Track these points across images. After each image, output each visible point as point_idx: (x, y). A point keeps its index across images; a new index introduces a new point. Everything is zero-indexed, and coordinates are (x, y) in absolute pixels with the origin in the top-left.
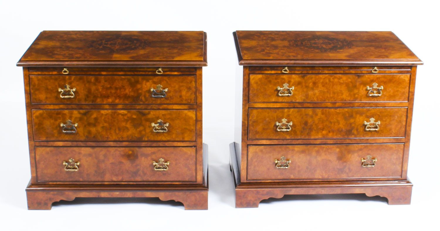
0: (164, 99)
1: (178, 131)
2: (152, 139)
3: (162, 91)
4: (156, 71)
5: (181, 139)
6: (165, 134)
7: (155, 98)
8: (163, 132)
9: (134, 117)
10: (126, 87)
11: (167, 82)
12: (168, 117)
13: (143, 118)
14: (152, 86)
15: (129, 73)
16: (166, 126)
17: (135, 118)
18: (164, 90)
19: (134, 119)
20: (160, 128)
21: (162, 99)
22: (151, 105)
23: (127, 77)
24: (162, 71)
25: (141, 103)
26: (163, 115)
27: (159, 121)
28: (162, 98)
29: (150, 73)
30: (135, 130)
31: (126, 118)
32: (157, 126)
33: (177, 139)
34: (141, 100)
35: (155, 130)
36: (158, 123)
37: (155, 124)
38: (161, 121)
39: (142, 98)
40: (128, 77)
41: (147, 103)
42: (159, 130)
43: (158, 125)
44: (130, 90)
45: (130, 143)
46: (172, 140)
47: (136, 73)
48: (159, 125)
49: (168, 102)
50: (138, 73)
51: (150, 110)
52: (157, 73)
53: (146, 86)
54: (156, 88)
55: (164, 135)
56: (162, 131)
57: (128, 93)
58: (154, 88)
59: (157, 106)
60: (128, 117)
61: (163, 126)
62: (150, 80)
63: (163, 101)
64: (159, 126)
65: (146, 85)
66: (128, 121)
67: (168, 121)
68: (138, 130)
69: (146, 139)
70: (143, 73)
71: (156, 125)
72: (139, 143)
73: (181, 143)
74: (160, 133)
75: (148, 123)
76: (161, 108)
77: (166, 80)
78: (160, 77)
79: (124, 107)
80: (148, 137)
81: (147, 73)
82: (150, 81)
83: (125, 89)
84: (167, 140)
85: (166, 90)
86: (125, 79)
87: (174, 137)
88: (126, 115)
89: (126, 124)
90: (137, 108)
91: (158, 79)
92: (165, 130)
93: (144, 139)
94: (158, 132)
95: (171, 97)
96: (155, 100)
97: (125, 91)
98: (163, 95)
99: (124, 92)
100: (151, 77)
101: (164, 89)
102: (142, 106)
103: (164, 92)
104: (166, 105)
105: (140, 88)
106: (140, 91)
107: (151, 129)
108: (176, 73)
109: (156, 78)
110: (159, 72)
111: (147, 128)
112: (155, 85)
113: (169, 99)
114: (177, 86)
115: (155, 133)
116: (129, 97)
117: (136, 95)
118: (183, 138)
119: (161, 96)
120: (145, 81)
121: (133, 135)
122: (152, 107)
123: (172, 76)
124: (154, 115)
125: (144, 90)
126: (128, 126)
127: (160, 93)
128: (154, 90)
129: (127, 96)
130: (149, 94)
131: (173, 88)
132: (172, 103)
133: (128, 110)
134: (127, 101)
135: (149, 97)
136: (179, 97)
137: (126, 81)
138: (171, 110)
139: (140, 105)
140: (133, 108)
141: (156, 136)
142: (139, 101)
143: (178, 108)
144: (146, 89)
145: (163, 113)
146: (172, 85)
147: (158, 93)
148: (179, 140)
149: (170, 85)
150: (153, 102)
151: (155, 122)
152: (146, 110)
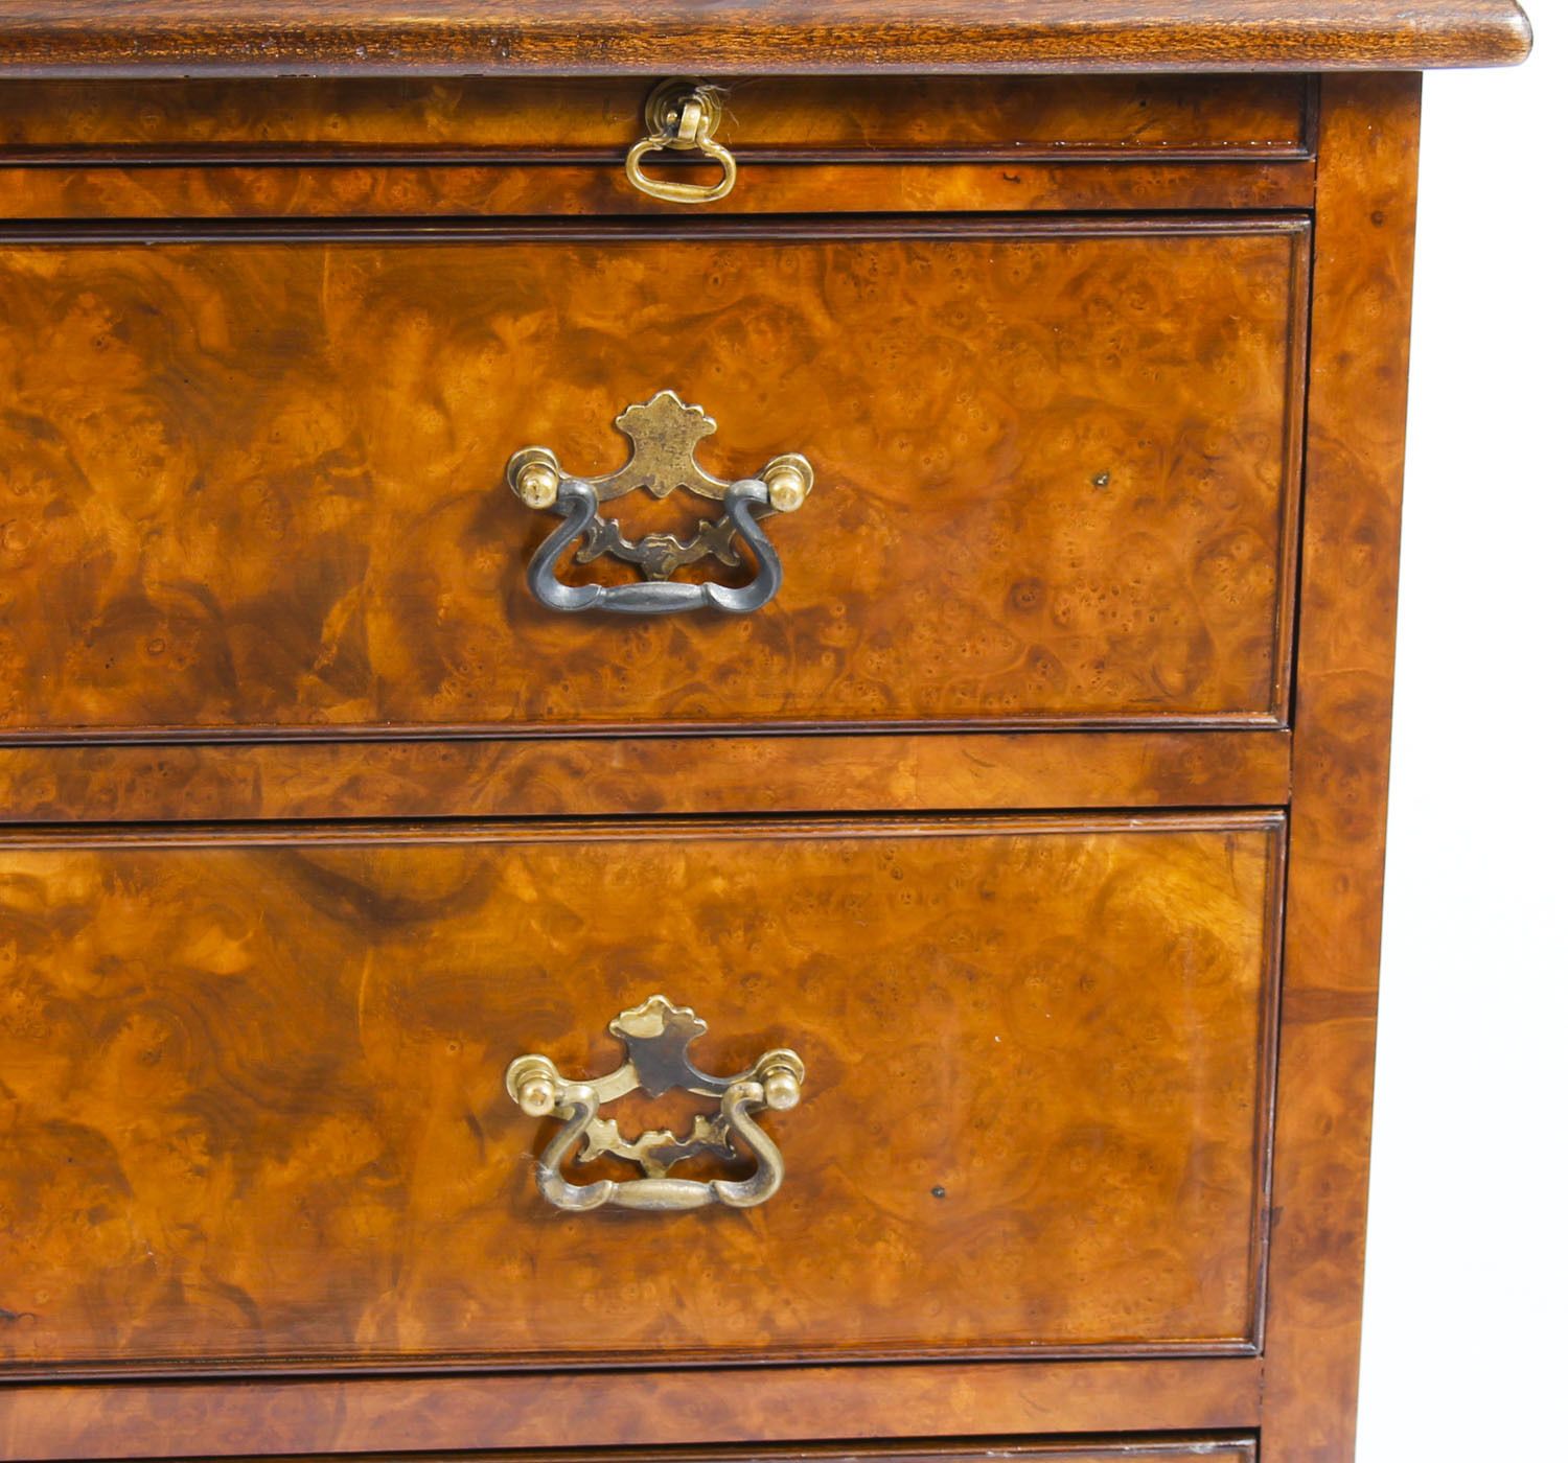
0: (742, 633)
1: (950, 1181)
2: (517, 1330)
3: (720, 507)
4: (623, 150)
5: (1007, 1320)
6: (739, 1241)
7: (589, 617)
8: (716, 1210)
9: (222, 953)
10: (86, 440)
11: (807, 350)
12: (798, 954)
13: (365, 977)
14: (541, 425)
15: (139, 197)
16: (757, 1112)
17: (231, 981)
18: (756, 488)
19: (219, 988)
20: (652, 1139)
21: (712, 649)
22: (521, 755)
23: (94, 260)
24: (727, 157)
25: (346, 714)
26: (713, 917)
27: (643, 1021)
28: (709, 615)
29: (514, 193)
30: (224, 1181)
31: (69, 976)
32: (607, 1111)
33: (934, 1324)
34: (349, 674)
35: (575, 1173)
36: (630, 1050)
37: (575, 1067)
38: (674, 1037)
39: (356, 623)
40: (128, 259)
41: (440, 707)
42: (637, 1171)
43: (622, 1082)
44: (163, 488)
45: (138, 1402)
46: (852, 1330)
47: (264, 192)
48: (640, 1093)
49: (810, 684)
50: (305, 195)
51: (488, 835)
52: (639, 179)
53: (430, 422)
54: (617, 451)
55: (717, 1262)
56: (693, 1192)
57: (120, 536)
58: (571, 459)
59: (616, 758)
60: (105, 965)
61: (713, 1112)
62: (517, 307)
63: (724, 673)
64: (628, 1112)
65: (430, 394)
66: (111, 1027)
67: (788, 1017)
68: (278, 1176)
69: (412, 1335)
70: (400, 193)
71: (584, 1092)
72: (287, 1395)
73: (1008, 1381)
74: (655, 1216)
75: (447, 1055)
76: (681, 791)
77: (783, 317)
78: (676, 260)
79: (46, 797)
80: (443, 1297)
81: (456, 191)
82: (514, 329)
83: (70, 480)
84: (762, 1339)
85: (790, 487)
86: (62, 297)
87: (883, 1291)
88: (70, 919)
89: (74, 1083)
90: (274, 803)
91: (644, 294)
92: (746, 1168)
93: (367, 1333)
94: (612, 1214)
95: (855, 601)
96: (583, 662)
97: (60, 508)
98: (735, 579)
99: (58, 528)
100: (535, 262)
101: (753, 460)
102: (352, 762)
103: (740, 511)
104: (771, 748)
105: (334, 458)
106: (331, 512)
107: (504, 1153)
108: (959, 189)
109: (633, 269)
110: (680, 164)
111: (443, 1135)
112: (594, 400)
113: (838, 636)
114: (972, 420)
115: (570, 1233)
116: (134, 610)
117: (252, 574)
118: (1042, 1303)
119: (692, 591)
120: (414, 335)
121: (192, 1276)
122: (523, 778)
123: (896, 232)
124: (561, 918)
125: (391, 487)
126: (103, 1116)
127: (688, 533)
128: (583, 489)
129: (105, 593)
130: (489, 561)
131: (899, 451)
132: (873, 700)
133: (109, 841)
134: (89, 678)
135: (492, 613)
136: (993, 605)
137: (96, 326)
138: (848, 830)
139: (334, 741)
140: (195, 812)
141: (584, 1277)
142: (308, 680)
143: (981, 799)
144: (438, 470)
145: (718, 885)
146: (894, 403)
147: (639, 541)
148: (963, 1329)
149: (848, 387)
150: (557, 700)
151: (578, 1038)
152: (414, 835)
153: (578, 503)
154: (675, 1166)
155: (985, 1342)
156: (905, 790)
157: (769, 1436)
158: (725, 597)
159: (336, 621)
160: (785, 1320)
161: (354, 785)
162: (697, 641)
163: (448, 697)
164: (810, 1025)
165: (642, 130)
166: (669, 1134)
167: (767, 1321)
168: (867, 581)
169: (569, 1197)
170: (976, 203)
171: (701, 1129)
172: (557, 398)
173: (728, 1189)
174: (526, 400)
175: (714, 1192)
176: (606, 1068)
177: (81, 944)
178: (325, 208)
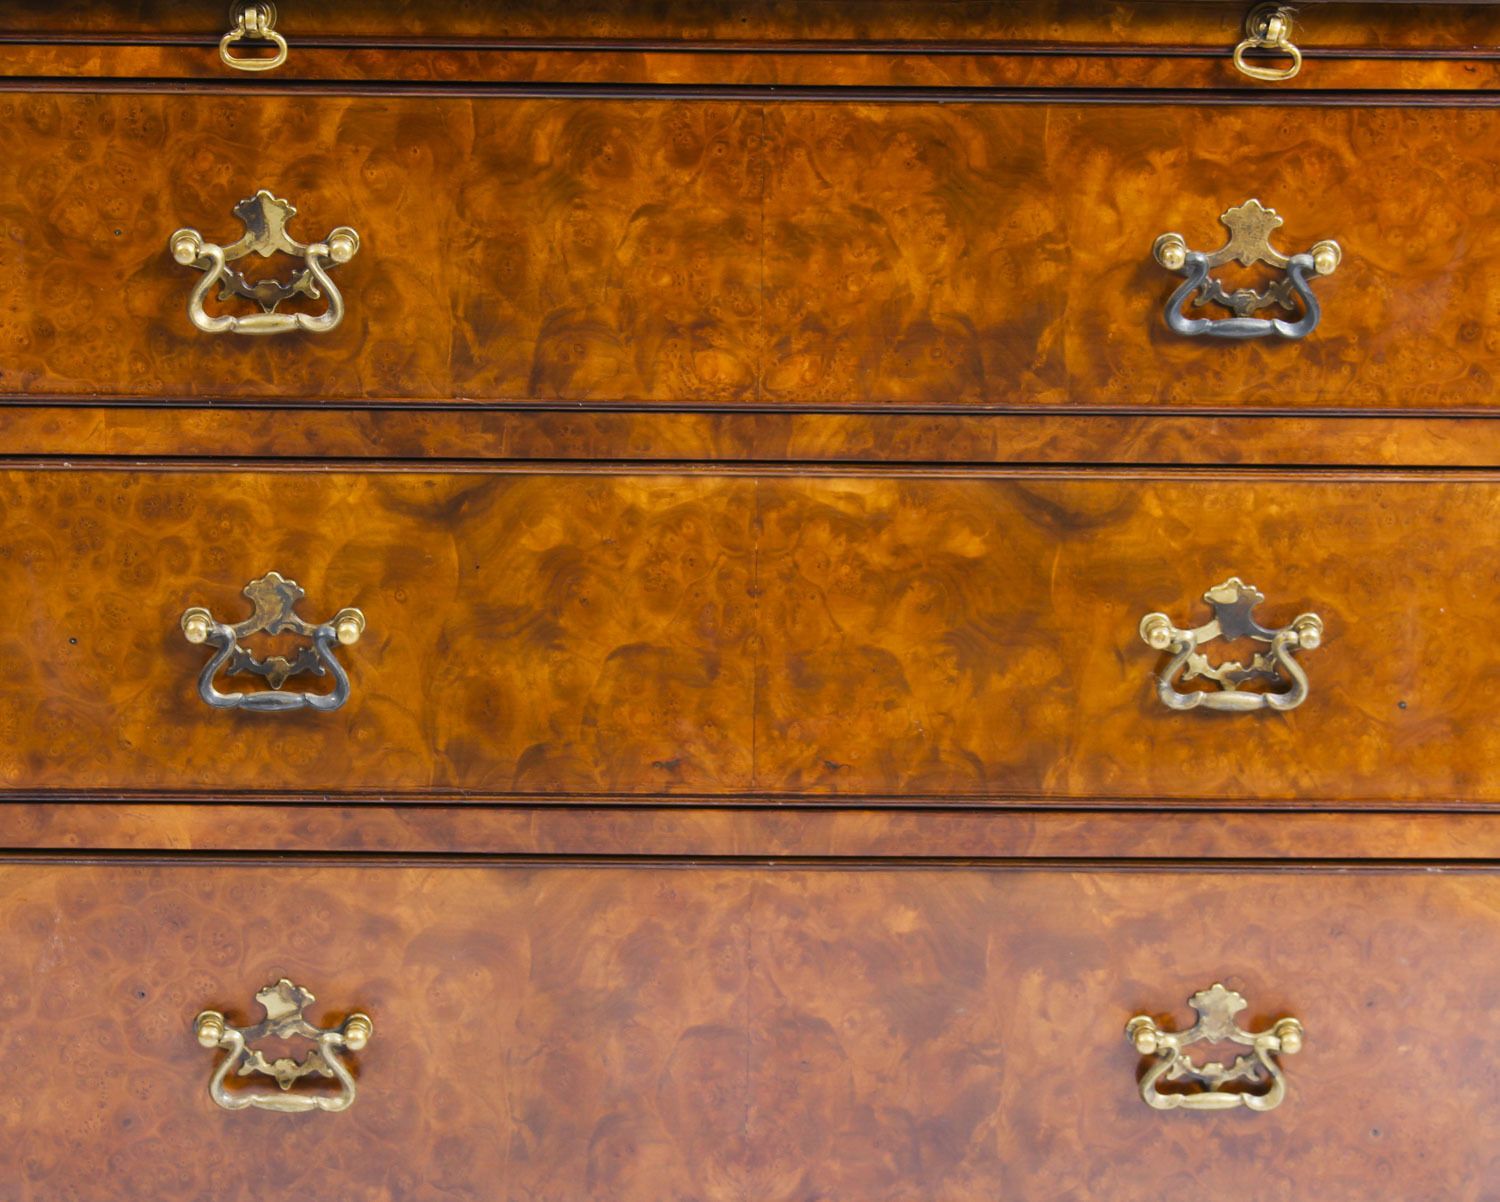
0: (1293, 352)
1: (1410, 699)
2: (1142, 784)
3: (1284, 272)
4: (1232, 48)
5: (1441, 786)
6: (1279, 732)
7: (1200, 340)
8: (1266, 712)
9: (970, 545)
10: (899, 224)
11: (1340, 175)
12: (1321, 554)
13: (1056, 562)
14: (1175, 219)
15: (935, 73)
16: (1294, 650)
17: (975, 563)
18: (1307, 260)
19: (967, 567)
20: (1228, 667)
21: (1274, 361)
22: (1156, 425)
23: (908, 112)
24: (1296, 52)
25: (1050, 397)
26: (1270, 530)
27: (1225, 593)
28: (1275, 340)
29: (1164, 74)
30: (966, 685)
31: (877, 556)
32: (1201, 649)
33: (1398, 787)
34: (1053, 370)
35: (1180, 686)
36: (1216, 611)
37: (1181, 621)
38: (1244, 604)
39: (1058, 340)
40: (927, 112)
41: (1107, 395)
42: (1218, 686)
43: (1211, 631)
44: (944, 255)
45: (910, 821)
46: (1347, 789)
47: (1012, 71)
48: (1221, 639)
49: (1334, 385)
50: (1036, 73)
51: (1134, 475)
52: (1241, 65)
53: (1107, 216)
54: (1221, 236)
55: (1266, 748)
56: (1252, 700)
57: (917, 284)
58: (1193, 241)
59: (1214, 429)
60: (899, 550)
61: (1266, 650)
62: (1163, 147)
63: (1282, 377)
64: (1214, 650)
65: (1108, 199)
66: (900, 591)
67: (1314, 593)
68: (1000, 683)
69: (1077, 785)
70: (1094, 73)
71: (1188, 635)
72: (1000, 821)
73: (1441, 825)
74: (1228, 715)
75: (1105, 612)
76: (1253, 449)
77: (1326, 155)
78: (1260, 118)
79: (867, 445)
80: (1097, 763)
81: (1128, 72)
82: (1160, 159)
83: (888, 249)
84: (1291, 794)
85: (1328, 258)
86: (887, 135)
87: (1367, 766)
88: (879, 522)
89: (878, 624)
90: (1005, 451)
91: (1241, 138)
92: (1285, 686)
93: (1050, 783)
94: (1203, 713)
95: (1364, 333)
96: (1196, 368)
97: (882, 266)
98: (1291, 317)
99: (879, 278)
100: (1175, 117)
101: (1308, 244)
102: (1052, 428)
103: (1296, 274)
104: (1309, 425)
105: (1048, 237)
106: (1046, 272)
107: (1137, 673)
108: (1438, 76)
109: (1235, 123)
110: (1265, 56)
111: (1100, 661)
112: (1208, 204)
113: (1353, 355)
114: (1440, 221)
115: (1176, 724)
116: (924, 330)
117: (997, 308)
118: (1465, 777)
119: (1265, 324)
120: (1100, 162)
121: (945, 745)
122: (1157, 439)
123: (1398, 102)
124: (1176, 528)
125: (1083, 256)
126: (894, 643)
127: (1263, 288)
128: (1200, 258)
129: (907, 318)
130: (1140, 304)
131: (1394, 240)
132: (1373, 396)
133: (904, 473)
134: (894, 372)
135: (1141, 337)
136: (1449, 338)
137: (907, 153)
138: (1355, 476)
139: (1042, 415)
140: (957, 457)
141: (1183, 753)
142: (1028, 376)
143: (1437, 459)
144: (1111, 246)
145: (1274, 509)
146: (1393, 210)
147: (1232, 292)
148: (1415, 791)
149: (1366, 202)
150: (1178, 391)
151: (1185, 604)
152: (1089, 474)
153: (1198, 267)
154: (1240, 682)
155: (1428, 799)
156: (1390, 453)
157: (1293, 854)
158: (1286, 329)
159: (1046, 340)
160: (1305, 782)
161: (1053, 442)
162: (1267, 357)
163: (1113, 387)
164: (1328, 599)
165: (1244, 35)
166: (1238, 664)
167: (1294, 783)
168: (1372, 321)
169: (1177, 701)
170: (1448, 85)
171: (1258, 662)
172: (1185, 203)
173: (1275, 699)
174: (1167, 203)
175: (1266, 700)
176: (1199, 622)
177: (885, 537)
178: (1048, 81)
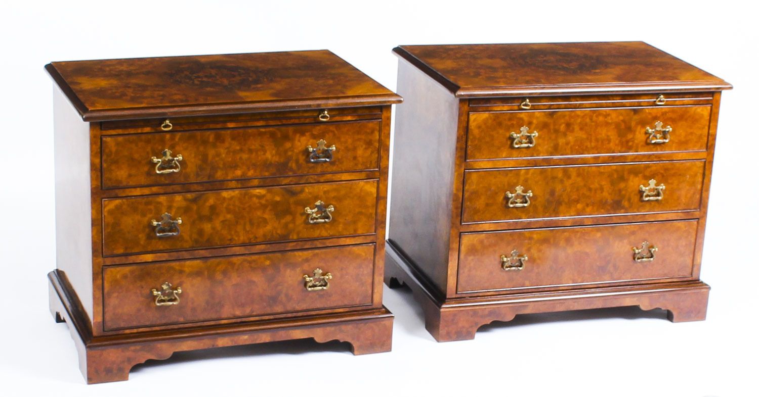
0: (328, 163)
1: (347, 218)
2: (305, 236)
3: (327, 150)
4: (319, 116)
5: (352, 232)
6: (327, 226)
7: (314, 163)
8: (325, 222)
9: (278, 199)
10: (267, 147)
11: (334, 135)
12: (333, 196)
13: (292, 200)
14: (310, 144)
15: (272, 123)
16: (329, 212)
17: (279, 201)
18: (331, 149)
19: (277, 202)
20: (319, 215)
21: (325, 165)
22: (307, 177)
23: (268, 129)
24: (329, 116)
25: (290, 174)
26: (325, 192)
27: (318, 203)
28: (326, 162)
29: (307, 121)
30: (277, 223)
31: (263, 202)
32: (315, 212)
33: (346, 233)
34: (291, 170)
35: (312, 219)
36: (317, 206)
37: (311, 209)
38: (321, 205)
39: (292, 164)
40: (271, 129)
41: (299, 173)
42: (317, 219)
43: (316, 210)
44: (274, 152)
45: (269, 246)
46: (337, 234)
47: (284, 122)
48: (317, 211)
49: (334, 168)
51: (304, 185)
52: (320, 119)
53: (299, 144)
54: (317, 146)
55: (325, 228)
56: (323, 220)
57: (270, 157)
58: (313, 147)
59: (316, 177)
60: (267, 200)
61: (325, 212)
62: (307, 132)
63: (326, 167)
64: (317, 213)
65: (299, 141)
66: (267, 208)
68: (283, 221)
69: (295, 237)
70: (297, 121)
71: (313, 211)
72: (283, 245)
73: (352, 239)
74: (319, 223)
75: (299, 208)
76: (322, 179)
77: (333, 132)
78: (322, 126)
79: (262, 184)
80: (298, 234)
81: (302, 121)
82: (307, 134)
83: (265, 152)
84: (329, 236)
85: (334, 148)
86: (265, 133)
87: (340, 230)
88: (264, 196)
89: (263, 213)
90: (283, 183)
91: (320, 130)
92: (328, 217)
93: (291, 237)
94: (315, 223)
95: (339, 159)
96: (314, 167)
97: (264, 154)
98: (328, 158)
99: (263, 157)
100: (308, 127)
101: (329, 146)
102: (291, 179)
103: (329, 151)
104: (331, 175)
105: (290, 148)
106: (290, 153)
107: (304, 217)
108: (349, 118)
109: (318, 128)
110: (324, 117)
111: (298, 216)
112: (315, 141)
113: (337, 163)
114: (350, 141)
115: (310, 226)
116: (271, 164)
117: (282, 160)
118: (355, 231)
119: (324, 159)
120: (298, 135)
121: (274, 232)
122: (307, 180)
123: (343, 123)
124: (310, 193)
125: (295, 150)
126: (266, 216)
127: (323, 153)
128: (315, 149)
129: (268, 162)
130: (304, 157)
131: (343, 144)
132: (340, 170)
133: (267, 188)
134: (266, 171)
135: (304, 163)
136: (352, 159)
137: (268, 136)
138: (338, 183)
139: (289, 177)
140: (276, 184)
141: (312, 230)
142: (287, 170)
143: (350, 179)
144: (300, 148)
145: (325, 189)
146: (343, 140)
147: (319, 154)
148: (348, 233)
149: (339, 138)
150: (311, 171)
151: (312, 206)
152: (297, 186)
153: (314, 151)
154: (320, 218)
155: (350, 234)
156: (343, 178)
157: (329, 246)
158: (328, 160)
159: (290, 165)
160: (331, 233)
161: (291, 181)
162: (324, 164)
163: (300, 171)
164: (333, 203)
165: (321, 114)
166: (321, 215)
167: (329, 233)
168: (340, 157)
169: (312, 222)
170: (351, 119)
171: (323, 214)
172: (311, 141)
173: (327, 220)
174: (309, 140)
175: (325, 220)
176: (314, 209)
177: (264, 199)
178: (289, 123)
